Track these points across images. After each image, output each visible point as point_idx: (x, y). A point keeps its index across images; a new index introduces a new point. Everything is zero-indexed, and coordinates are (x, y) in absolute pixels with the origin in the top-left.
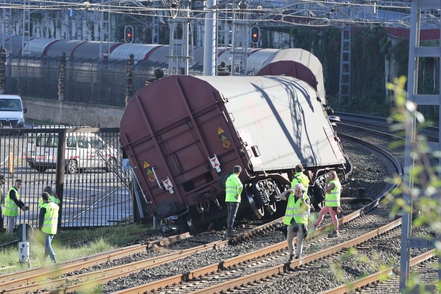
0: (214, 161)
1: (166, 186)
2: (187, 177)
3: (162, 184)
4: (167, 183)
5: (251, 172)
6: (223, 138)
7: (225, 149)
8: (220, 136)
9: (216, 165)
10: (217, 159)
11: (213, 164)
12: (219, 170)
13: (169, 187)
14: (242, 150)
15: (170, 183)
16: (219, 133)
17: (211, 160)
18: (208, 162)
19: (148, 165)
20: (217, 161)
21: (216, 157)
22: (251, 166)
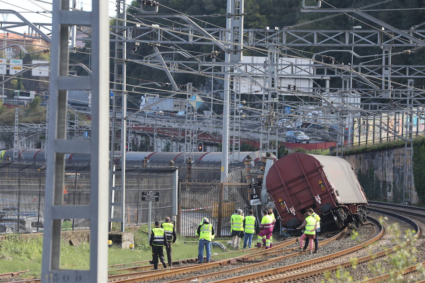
0: (317, 198)
1: (291, 211)
2: (302, 207)
3: (289, 210)
4: (292, 209)
5: (337, 204)
6: (322, 186)
7: (323, 191)
8: (320, 185)
9: (319, 200)
10: (319, 197)
11: (317, 199)
12: (320, 203)
13: (293, 211)
14: (332, 192)
15: (293, 210)
16: (320, 183)
17: (316, 197)
18: (314, 198)
19: (281, 200)
20: (319, 198)
21: (318, 196)
22: (337, 201)
